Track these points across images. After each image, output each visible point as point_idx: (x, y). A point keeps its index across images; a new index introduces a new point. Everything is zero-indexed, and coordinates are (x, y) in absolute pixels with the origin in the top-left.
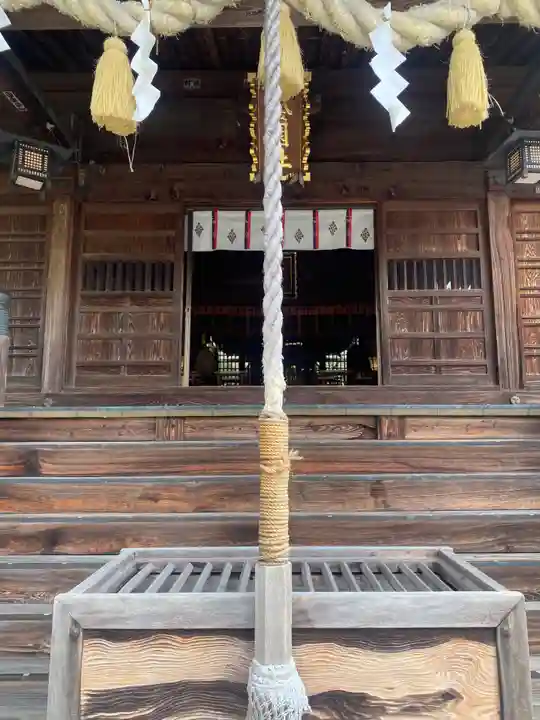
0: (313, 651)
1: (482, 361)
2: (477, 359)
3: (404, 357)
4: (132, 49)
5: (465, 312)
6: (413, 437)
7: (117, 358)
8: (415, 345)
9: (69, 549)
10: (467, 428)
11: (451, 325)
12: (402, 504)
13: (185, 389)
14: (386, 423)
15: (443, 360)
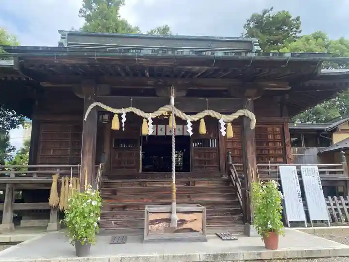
0: (179, 214)
1: (217, 166)
2: (215, 165)
3: (197, 164)
4: (148, 121)
5: (212, 153)
6: (196, 186)
7: (123, 165)
8: (200, 161)
9: (127, 209)
10: (208, 184)
11: (209, 156)
12: (193, 199)
13: (140, 173)
14: (191, 182)
15: (206, 166)
